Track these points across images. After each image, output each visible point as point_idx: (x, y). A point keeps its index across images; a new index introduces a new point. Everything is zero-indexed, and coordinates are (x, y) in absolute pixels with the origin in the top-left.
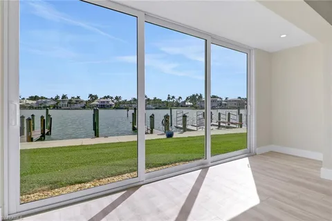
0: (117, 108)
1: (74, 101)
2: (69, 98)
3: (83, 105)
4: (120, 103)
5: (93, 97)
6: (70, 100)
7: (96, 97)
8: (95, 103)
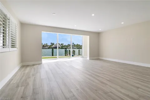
0: (62, 48)
1: (45, 45)
2: (43, 44)
3: (48, 47)
4: (63, 46)
5: (53, 44)
6: (44, 45)
7: (54, 44)
8: (53, 46)
